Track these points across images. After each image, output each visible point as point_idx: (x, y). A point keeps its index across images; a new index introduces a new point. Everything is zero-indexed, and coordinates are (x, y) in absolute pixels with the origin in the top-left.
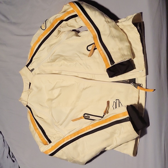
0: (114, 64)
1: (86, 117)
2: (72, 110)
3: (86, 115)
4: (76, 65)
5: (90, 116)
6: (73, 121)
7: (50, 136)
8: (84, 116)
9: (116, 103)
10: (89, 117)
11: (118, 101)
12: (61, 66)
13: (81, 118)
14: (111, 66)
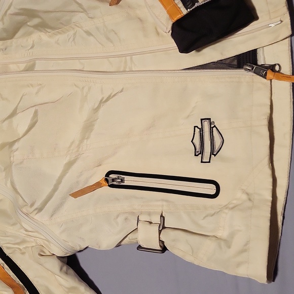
0: (197, 5)
1: (113, 180)
2: (70, 164)
3: (112, 176)
4: (74, 39)
5: (126, 178)
6: (76, 195)
7: (8, 248)
8: (107, 180)
9: (201, 130)
10: (122, 181)
11: (206, 124)
12: (32, 47)
13: (98, 185)
14: (185, 12)
